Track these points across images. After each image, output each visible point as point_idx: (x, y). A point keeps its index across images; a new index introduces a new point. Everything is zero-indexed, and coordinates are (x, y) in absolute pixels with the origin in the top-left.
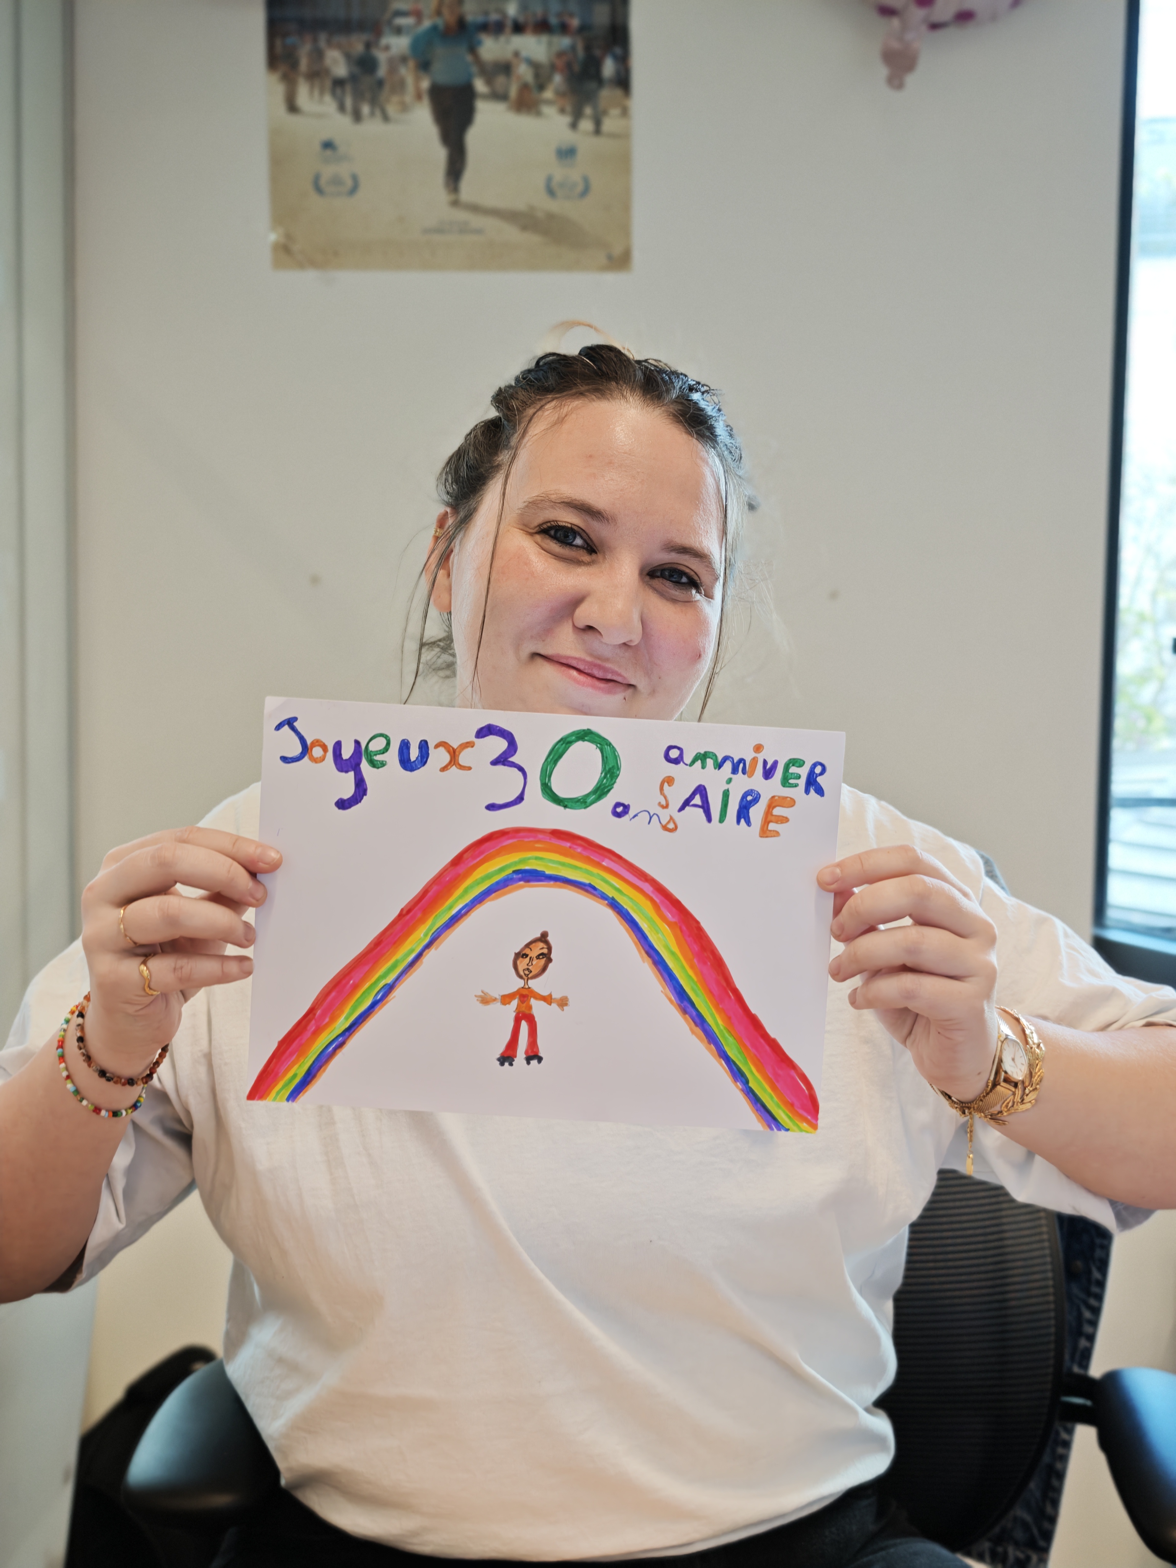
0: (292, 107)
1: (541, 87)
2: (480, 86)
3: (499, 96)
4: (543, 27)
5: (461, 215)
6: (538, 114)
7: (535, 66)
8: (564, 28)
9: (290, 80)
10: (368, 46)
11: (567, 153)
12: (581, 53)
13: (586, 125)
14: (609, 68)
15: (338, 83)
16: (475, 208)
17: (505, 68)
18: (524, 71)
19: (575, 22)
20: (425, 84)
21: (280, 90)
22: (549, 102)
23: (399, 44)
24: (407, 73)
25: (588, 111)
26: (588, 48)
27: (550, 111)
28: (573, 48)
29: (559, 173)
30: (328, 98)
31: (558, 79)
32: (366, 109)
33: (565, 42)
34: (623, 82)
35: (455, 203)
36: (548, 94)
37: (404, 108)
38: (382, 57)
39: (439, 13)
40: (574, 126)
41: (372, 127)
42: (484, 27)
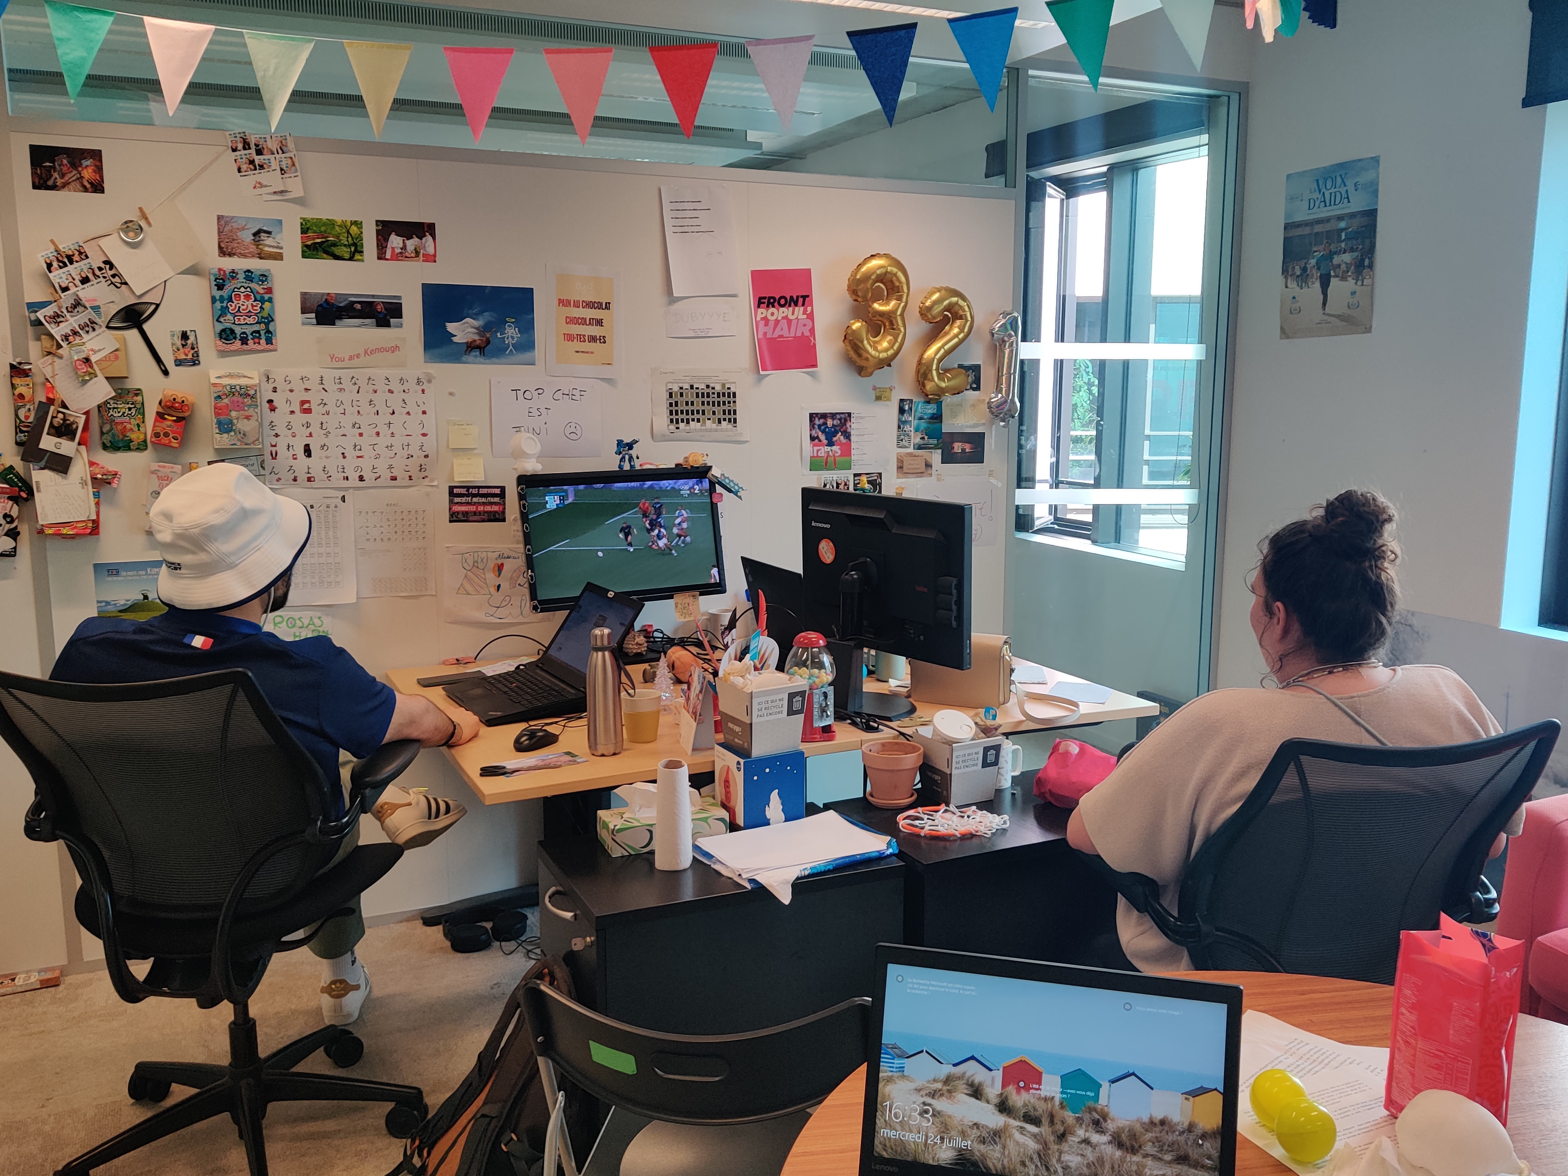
0: (1287, 287)
1: (1348, 271)
2: (1332, 273)
3: (1336, 276)
4: (1352, 250)
5: (1326, 317)
6: (1347, 280)
7: (1346, 264)
8: (1356, 250)
9: (1286, 278)
10: (1306, 264)
11: (1353, 293)
12: (1359, 258)
13: (1359, 283)
14: (1367, 262)
15: (1298, 276)
16: (1329, 315)
17: (1339, 266)
18: (1343, 267)
19: (1360, 247)
20: (1319, 274)
21: (1284, 280)
22: (1349, 276)
23: (1313, 262)
24: (1314, 271)
25: (1360, 278)
26: (1361, 255)
27: (1349, 279)
28: (1357, 256)
29: (1351, 301)
30: (1295, 282)
31: (1353, 267)
32: (1304, 285)
33: (1355, 254)
34: (1371, 266)
35: (1324, 314)
36: (1349, 274)
37: (1313, 283)
38: (1308, 266)
39: (1325, 250)
40: (1356, 283)
41: (1305, 290)
42: (1335, 253)
